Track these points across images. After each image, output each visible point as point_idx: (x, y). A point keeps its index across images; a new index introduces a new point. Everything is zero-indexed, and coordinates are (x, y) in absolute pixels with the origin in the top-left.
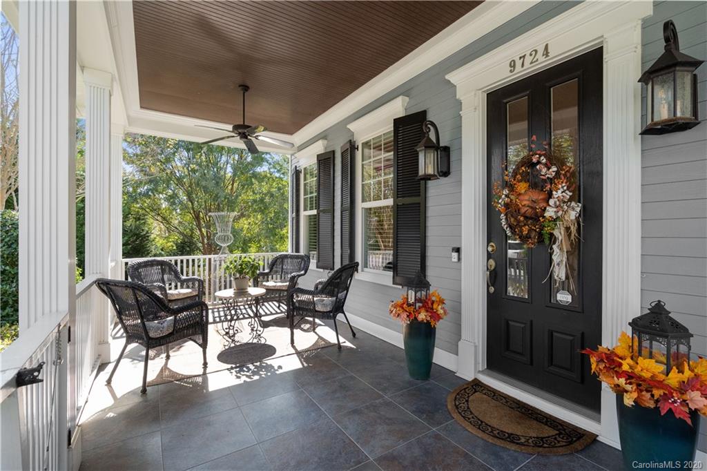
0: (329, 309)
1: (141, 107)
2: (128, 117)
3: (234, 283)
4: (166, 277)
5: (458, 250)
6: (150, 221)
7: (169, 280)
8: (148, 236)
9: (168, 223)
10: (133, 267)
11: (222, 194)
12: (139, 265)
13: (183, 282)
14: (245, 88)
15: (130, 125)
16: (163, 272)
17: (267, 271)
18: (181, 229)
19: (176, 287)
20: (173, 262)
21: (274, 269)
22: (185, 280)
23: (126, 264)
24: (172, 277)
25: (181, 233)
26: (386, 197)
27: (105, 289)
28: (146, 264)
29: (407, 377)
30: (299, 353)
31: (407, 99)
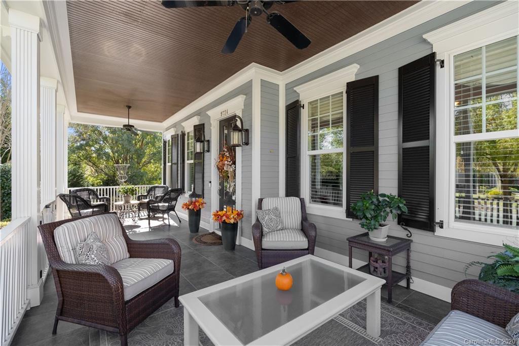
0: (165, 209)
1: (78, 111)
2: (71, 116)
3: (123, 198)
4: (91, 197)
5: (210, 182)
6: (84, 165)
7: (92, 198)
8: (82, 176)
9: (97, 167)
10: (73, 191)
11: (132, 149)
12: (77, 191)
13: (100, 199)
14: (129, 107)
15: (72, 120)
16: (90, 194)
17: (146, 194)
18: (107, 171)
19: (97, 201)
20: (95, 190)
21: (150, 193)
22: (101, 198)
23: (70, 191)
24: (95, 197)
25: (106, 174)
26: (192, 159)
27: (63, 198)
28: (80, 190)
29: (189, 232)
30: (150, 227)
31: (199, 117)
